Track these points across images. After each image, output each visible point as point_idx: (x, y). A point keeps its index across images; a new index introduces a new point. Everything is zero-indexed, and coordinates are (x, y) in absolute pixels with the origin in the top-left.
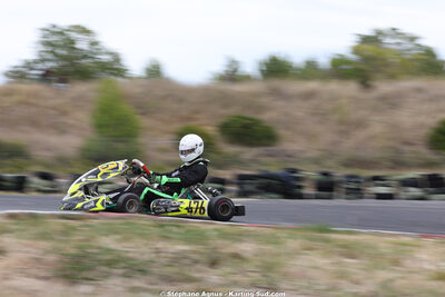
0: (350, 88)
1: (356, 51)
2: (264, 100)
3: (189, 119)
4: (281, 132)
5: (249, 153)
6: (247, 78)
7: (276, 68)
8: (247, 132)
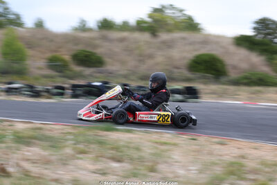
0: (146, 36)
1: (150, 16)
2: (98, 42)
3: (56, 51)
4: (107, 60)
5: (88, 71)
6: (90, 30)
7: (106, 25)
8: (88, 59)
